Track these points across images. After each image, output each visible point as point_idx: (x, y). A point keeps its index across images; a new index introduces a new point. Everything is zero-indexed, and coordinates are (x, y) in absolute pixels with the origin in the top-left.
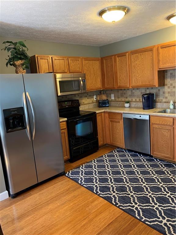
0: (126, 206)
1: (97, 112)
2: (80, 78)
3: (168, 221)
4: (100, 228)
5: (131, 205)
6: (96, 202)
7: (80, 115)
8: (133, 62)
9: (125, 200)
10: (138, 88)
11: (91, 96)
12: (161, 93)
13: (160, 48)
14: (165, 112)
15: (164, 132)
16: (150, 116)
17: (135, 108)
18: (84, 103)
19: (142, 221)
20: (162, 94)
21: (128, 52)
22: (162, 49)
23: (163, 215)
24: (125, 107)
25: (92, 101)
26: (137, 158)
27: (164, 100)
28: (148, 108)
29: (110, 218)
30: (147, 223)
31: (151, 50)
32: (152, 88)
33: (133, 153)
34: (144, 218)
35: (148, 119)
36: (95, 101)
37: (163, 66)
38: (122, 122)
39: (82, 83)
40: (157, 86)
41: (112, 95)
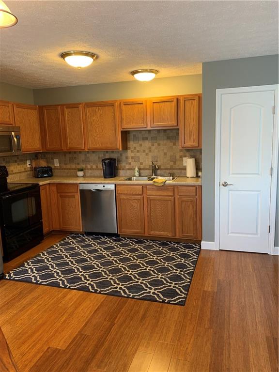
0: (108, 290)
1: (41, 183)
2: (13, 133)
3: (155, 289)
4: (87, 317)
5: (113, 287)
6: (69, 296)
7: (9, 190)
8: (89, 116)
9: (105, 284)
10: (94, 151)
11: (23, 161)
12: (124, 157)
13: (122, 105)
14: (130, 179)
15: (133, 204)
16: (115, 185)
17: (91, 177)
18: (12, 171)
19: (130, 298)
20: (125, 159)
21: (81, 104)
22: (125, 106)
23: (149, 286)
24: (78, 177)
25: (25, 169)
26: (100, 241)
27: (127, 167)
28: (110, 176)
29: (93, 305)
30: (136, 297)
31: (111, 105)
32: (113, 152)
33: (94, 236)
34: (132, 295)
35: (114, 189)
36: (29, 169)
37: (128, 126)
38: (78, 197)
39: (15, 140)
40: (121, 149)
41: (55, 160)
